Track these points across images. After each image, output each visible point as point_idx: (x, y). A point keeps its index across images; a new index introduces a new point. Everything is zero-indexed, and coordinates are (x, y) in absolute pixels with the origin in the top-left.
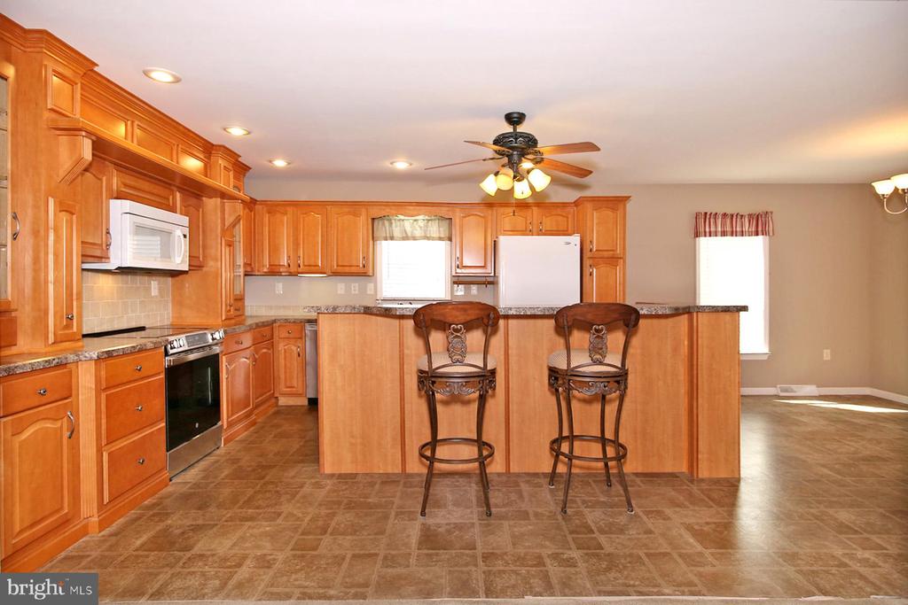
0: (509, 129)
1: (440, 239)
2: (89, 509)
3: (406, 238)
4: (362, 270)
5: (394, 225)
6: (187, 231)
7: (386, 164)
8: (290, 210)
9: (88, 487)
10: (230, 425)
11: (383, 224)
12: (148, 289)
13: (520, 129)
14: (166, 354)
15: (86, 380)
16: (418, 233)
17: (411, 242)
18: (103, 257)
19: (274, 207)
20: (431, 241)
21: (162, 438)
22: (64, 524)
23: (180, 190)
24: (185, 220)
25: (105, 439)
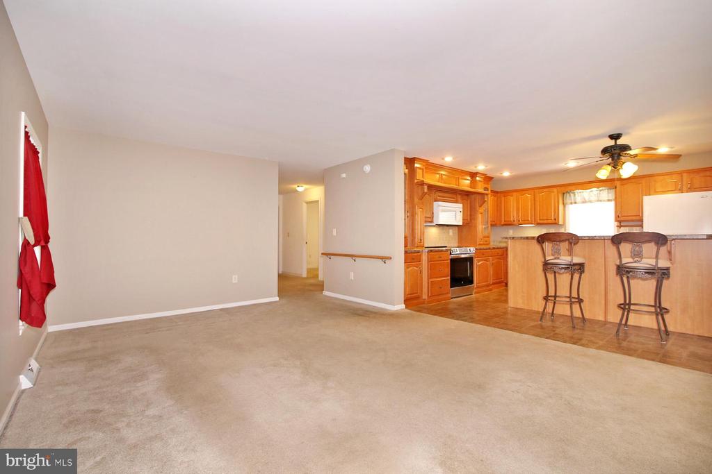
0: (612, 143)
1: (609, 200)
2: (425, 296)
3: (584, 202)
4: (554, 221)
5: (577, 196)
6: (461, 210)
7: (562, 165)
8: (515, 194)
9: (425, 290)
10: (478, 287)
11: (570, 195)
12: (448, 233)
13: (619, 142)
14: (451, 254)
15: (424, 257)
16: (592, 199)
17: (588, 204)
18: (432, 222)
19: (506, 193)
20: (602, 203)
21: (449, 282)
22: (418, 298)
23: (460, 194)
24: (461, 206)
25: (430, 276)
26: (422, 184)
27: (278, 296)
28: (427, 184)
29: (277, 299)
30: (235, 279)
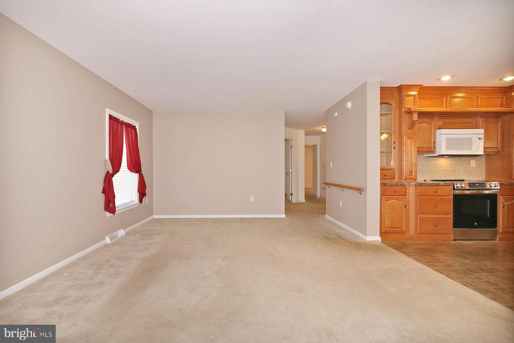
6: (482, 136)
10: (505, 233)
14: (454, 189)
15: (411, 191)
18: (434, 152)
21: (451, 222)
22: (402, 232)
23: (481, 117)
24: (482, 131)
25: (418, 212)
26: (409, 112)
27: (285, 214)
28: (415, 112)
29: (284, 216)
30: (252, 198)
